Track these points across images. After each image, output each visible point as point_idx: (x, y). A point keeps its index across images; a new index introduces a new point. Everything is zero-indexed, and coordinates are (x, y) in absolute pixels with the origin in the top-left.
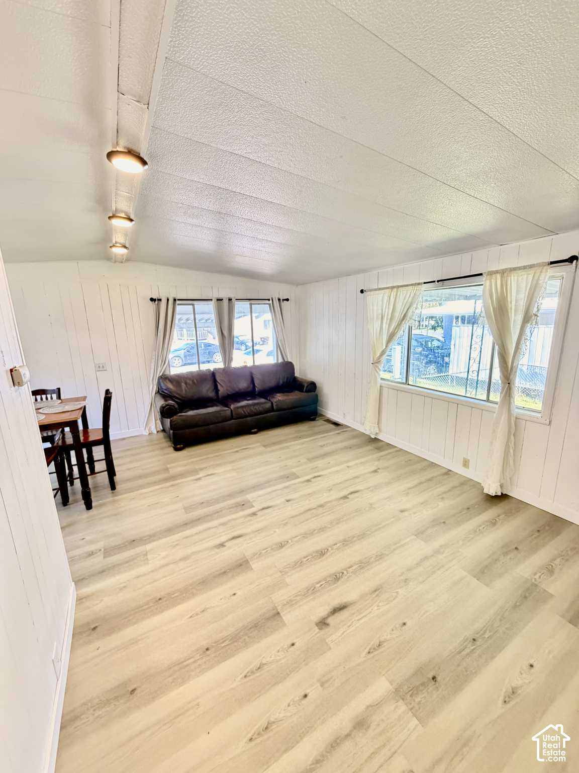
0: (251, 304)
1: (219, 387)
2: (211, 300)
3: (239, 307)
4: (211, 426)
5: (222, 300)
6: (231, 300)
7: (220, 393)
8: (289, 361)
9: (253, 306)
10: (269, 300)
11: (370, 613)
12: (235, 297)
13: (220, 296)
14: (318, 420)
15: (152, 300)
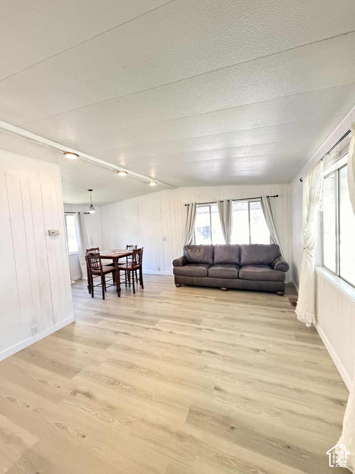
0: (249, 202)
1: (215, 256)
2: (216, 202)
3: (235, 206)
4: (195, 278)
5: (223, 201)
6: (229, 201)
7: (215, 260)
8: (277, 244)
9: (251, 203)
10: (259, 198)
11: (89, 412)
12: (231, 199)
13: (221, 199)
14: (285, 297)
15: (186, 205)
